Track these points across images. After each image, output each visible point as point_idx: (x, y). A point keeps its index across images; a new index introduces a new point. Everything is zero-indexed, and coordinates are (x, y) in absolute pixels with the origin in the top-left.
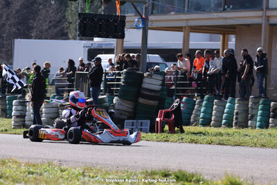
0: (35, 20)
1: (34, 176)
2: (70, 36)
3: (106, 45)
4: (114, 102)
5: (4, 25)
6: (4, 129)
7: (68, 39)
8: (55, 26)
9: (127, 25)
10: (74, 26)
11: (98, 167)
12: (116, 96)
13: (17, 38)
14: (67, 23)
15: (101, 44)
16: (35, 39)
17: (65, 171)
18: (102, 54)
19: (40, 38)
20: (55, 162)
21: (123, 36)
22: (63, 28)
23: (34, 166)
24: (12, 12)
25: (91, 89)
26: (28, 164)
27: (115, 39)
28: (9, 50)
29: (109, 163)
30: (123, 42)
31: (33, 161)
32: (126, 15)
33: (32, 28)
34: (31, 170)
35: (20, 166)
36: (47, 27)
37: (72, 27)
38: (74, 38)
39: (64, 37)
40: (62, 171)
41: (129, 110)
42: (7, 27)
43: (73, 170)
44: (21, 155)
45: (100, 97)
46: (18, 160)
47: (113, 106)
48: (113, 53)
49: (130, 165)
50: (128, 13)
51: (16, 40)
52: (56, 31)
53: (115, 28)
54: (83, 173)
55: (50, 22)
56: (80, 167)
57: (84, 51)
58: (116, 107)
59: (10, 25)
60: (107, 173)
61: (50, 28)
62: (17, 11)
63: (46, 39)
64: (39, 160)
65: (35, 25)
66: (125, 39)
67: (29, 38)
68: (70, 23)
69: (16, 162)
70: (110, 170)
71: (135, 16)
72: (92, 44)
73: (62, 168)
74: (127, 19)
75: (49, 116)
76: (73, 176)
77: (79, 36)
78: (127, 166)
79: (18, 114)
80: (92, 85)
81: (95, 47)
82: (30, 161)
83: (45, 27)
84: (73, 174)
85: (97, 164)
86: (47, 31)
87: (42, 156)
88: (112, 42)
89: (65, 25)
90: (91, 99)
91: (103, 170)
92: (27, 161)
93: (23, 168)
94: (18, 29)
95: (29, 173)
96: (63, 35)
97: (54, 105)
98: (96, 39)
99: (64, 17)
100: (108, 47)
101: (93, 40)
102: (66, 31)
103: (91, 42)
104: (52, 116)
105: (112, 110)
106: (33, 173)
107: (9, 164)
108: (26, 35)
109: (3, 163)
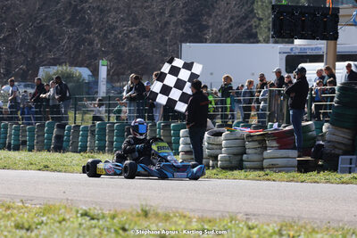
0: (210, 16)
2: (261, 39)
3: (312, 49)
4: (324, 130)
5: (167, 23)
7: (258, 42)
8: (239, 24)
9: (341, 20)
10: (266, 23)
11: (301, 223)
12: (327, 121)
13: (186, 41)
14: (255, 19)
15: (304, 49)
16: (212, 42)
17: (254, 228)
18: (306, 62)
19: (218, 42)
20: (239, 216)
21: (335, 37)
22: (251, 26)
23: (210, 221)
24: (178, 5)
25: (291, 113)
26: (201, 220)
27: (325, 42)
29: (316, 216)
30: (336, 44)
31: (209, 216)
32: (340, 7)
33: (207, 27)
35: (191, 222)
36: (228, 26)
37: (264, 24)
38: (267, 41)
39: (252, 40)
40: (250, 229)
41: (345, 141)
42: (171, 26)
43: (265, 227)
44: (191, 207)
45: (304, 124)
46: (188, 214)
47: (322, 136)
48: (323, 62)
49: (346, 219)
50: (342, 3)
51: (183, 45)
52: (240, 31)
53: (324, 25)
54: (280, 230)
55: (232, 18)
56: (275, 222)
57: (281, 59)
58: (327, 137)
59: (176, 24)
60: (314, 230)
61: (231, 27)
62: (185, 4)
63: (227, 42)
64: (218, 214)
65: (211, 23)
66: (339, 41)
67: (202, 42)
68: (260, 19)
69: (185, 217)
70: (318, 227)
71: (353, 7)
72: (292, 49)
73: (250, 224)
74: (341, 12)
75: (231, 151)
76: (266, 235)
77: (273, 37)
78: (341, 221)
79: (187, 149)
80: (293, 106)
81: (296, 52)
82: (205, 215)
83: (225, 25)
84: (265, 232)
85: (300, 218)
86: (227, 31)
87: (222, 208)
88: (320, 45)
89: (254, 22)
90: (291, 127)
91: (308, 227)
92: (200, 214)
93: (195, 225)
94: (187, 30)
96: (251, 37)
97: (238, 136)
98: (297, 42)
99: (252, 11)
100: (314, 53)
101: (293, 42)
102: (254, 31)
103: (290, 46)
104: (235, 151)
105: (321, 142)
107: (175, 219)
108: (198, 38)
109: (167, 218)
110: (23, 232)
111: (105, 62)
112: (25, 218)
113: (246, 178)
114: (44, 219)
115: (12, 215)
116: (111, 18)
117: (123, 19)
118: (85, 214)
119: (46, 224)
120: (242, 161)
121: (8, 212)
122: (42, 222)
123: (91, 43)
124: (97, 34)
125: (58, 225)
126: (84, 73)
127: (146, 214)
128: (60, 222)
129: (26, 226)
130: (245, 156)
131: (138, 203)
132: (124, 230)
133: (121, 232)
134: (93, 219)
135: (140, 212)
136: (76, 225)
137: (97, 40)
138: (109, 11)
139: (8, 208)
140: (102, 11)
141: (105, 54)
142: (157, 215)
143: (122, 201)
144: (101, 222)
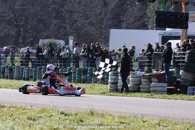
0: (124, 16)
1: (124, 125)
2: (149, 27)
3: (175, 33)
6: (102, 92)
8: (139, 20)
13: (112, 28)
14: (147, 18)
15: (171, 33)
16: (125, 29)
17: (146, 122)
19: (128, 29)
22: (144, 21)
23: (124, 118)
24: (108, 10)
25: (164, 65)
26: (120, 117)
28: (106, 37)
30: (187, 31)
31: (123, 115)
32: (189, 12)
33: (122, 21)
34: (122, 121)
35: (114, 118)
36: (133, 21)
37: (151, 20)
38: (152, 29)
40: (144, 122)
41: (191, 79)
42: (105, 21)
44: (115, 110)
46: (113, 114)
47: (179, 76)
48: (180, 39)
51: (111, 30)
52: (139, 23)
53: (181, 21)
54: (159, 123)
55: (135, 17)
57: (159, 38)
58: (182, 77)
59: (107, 20)
61: (135, 21)
62: (112, 10)
63: (133, 29)
65: (125, 19)
68: (149, 18)
69: (111, 115)
72: (165, 33)
73: (144, 120)
75: (134, 83)
77: (155, 27)
81: (167, 34)
82: (121, 115)
86: (133, 23)
87: (129, 111)
88: (179, 31)
90: (164, 72)
92: (119, 114)
93: (116, 120)
94: (113, 22)
95: (121, 123)
96: (144, 27)
97: (138, 76)
98: (168, 29)
99: (145, 13)
100: (176, 35)
102: (146, 24)
103: (164, 31)
104: (136, 83)
105: (179, 80)
106: (123, 123)
107: (107, 116)
108: (118, 26)
109: (103, 116)
110: (31, 122)
111: (72, 37)
112: (33, 114)
113: (141, 96)
114: (42, 115)
115: (26, 113)
116: (76, 16)
117: (81, 16)
118: (62, 113)
119: (43, 118)
120: (139, 88)
121: (24, 111)
122: (41, 117)
123: (65, 28)
124: (69, 24)
125: (49, 118)
126: (62, 42)
127: (92, 114)
128: (50, 117)
129: (33, 118)
130: (141, 86)
131: (89, 108)
132: (82, 121)
133: (80, 122)
134: (66, 115)
135: (89, 112)
136: (58, 118)
137: (68, 26)
138: (74, 12)
139: (24, 109)
140: (71, 12)
141: (72, 34)
142: (97, 114)
143: (80, 107)
144: (70, 117)
